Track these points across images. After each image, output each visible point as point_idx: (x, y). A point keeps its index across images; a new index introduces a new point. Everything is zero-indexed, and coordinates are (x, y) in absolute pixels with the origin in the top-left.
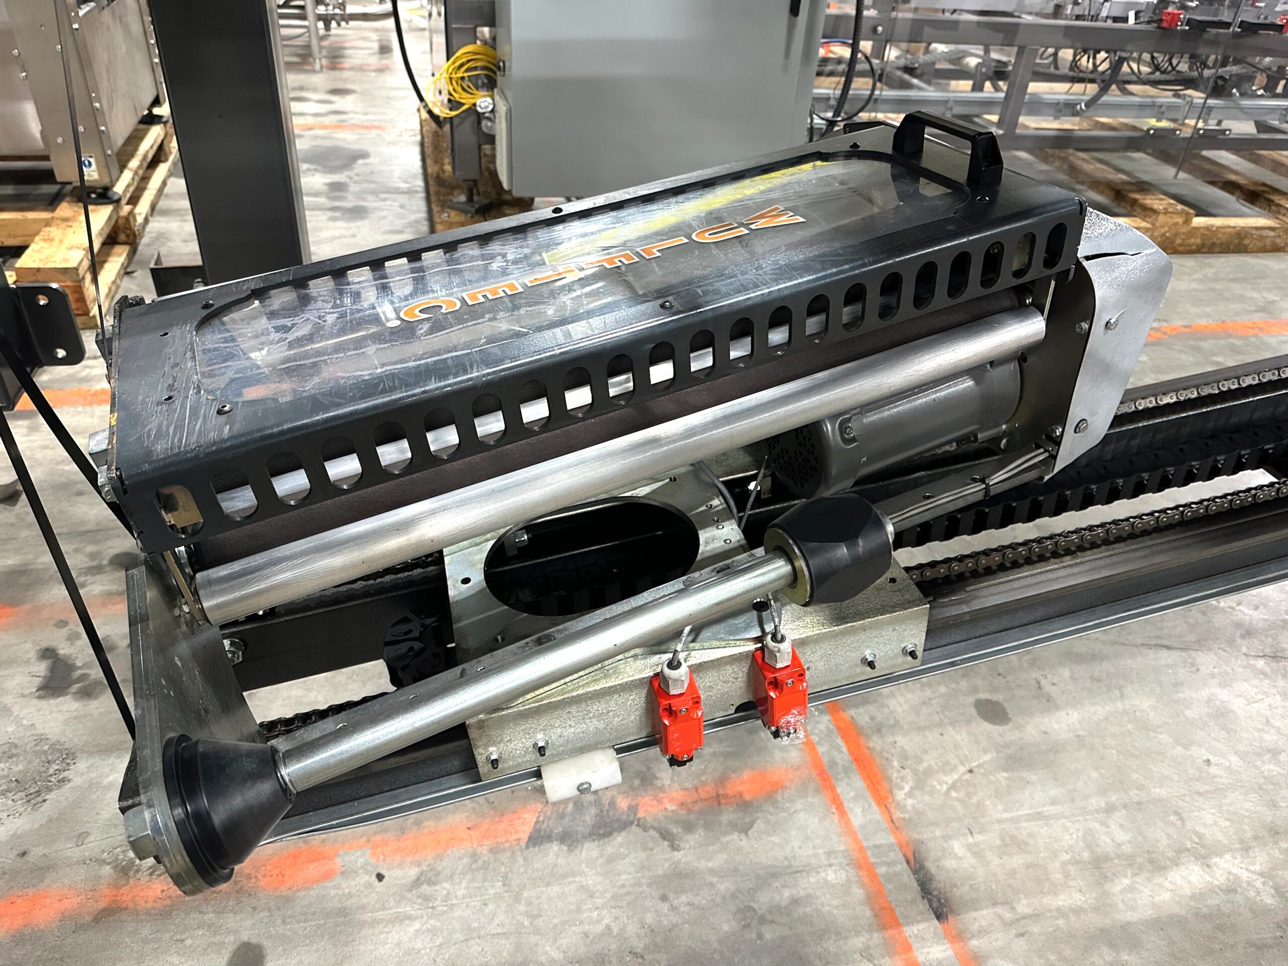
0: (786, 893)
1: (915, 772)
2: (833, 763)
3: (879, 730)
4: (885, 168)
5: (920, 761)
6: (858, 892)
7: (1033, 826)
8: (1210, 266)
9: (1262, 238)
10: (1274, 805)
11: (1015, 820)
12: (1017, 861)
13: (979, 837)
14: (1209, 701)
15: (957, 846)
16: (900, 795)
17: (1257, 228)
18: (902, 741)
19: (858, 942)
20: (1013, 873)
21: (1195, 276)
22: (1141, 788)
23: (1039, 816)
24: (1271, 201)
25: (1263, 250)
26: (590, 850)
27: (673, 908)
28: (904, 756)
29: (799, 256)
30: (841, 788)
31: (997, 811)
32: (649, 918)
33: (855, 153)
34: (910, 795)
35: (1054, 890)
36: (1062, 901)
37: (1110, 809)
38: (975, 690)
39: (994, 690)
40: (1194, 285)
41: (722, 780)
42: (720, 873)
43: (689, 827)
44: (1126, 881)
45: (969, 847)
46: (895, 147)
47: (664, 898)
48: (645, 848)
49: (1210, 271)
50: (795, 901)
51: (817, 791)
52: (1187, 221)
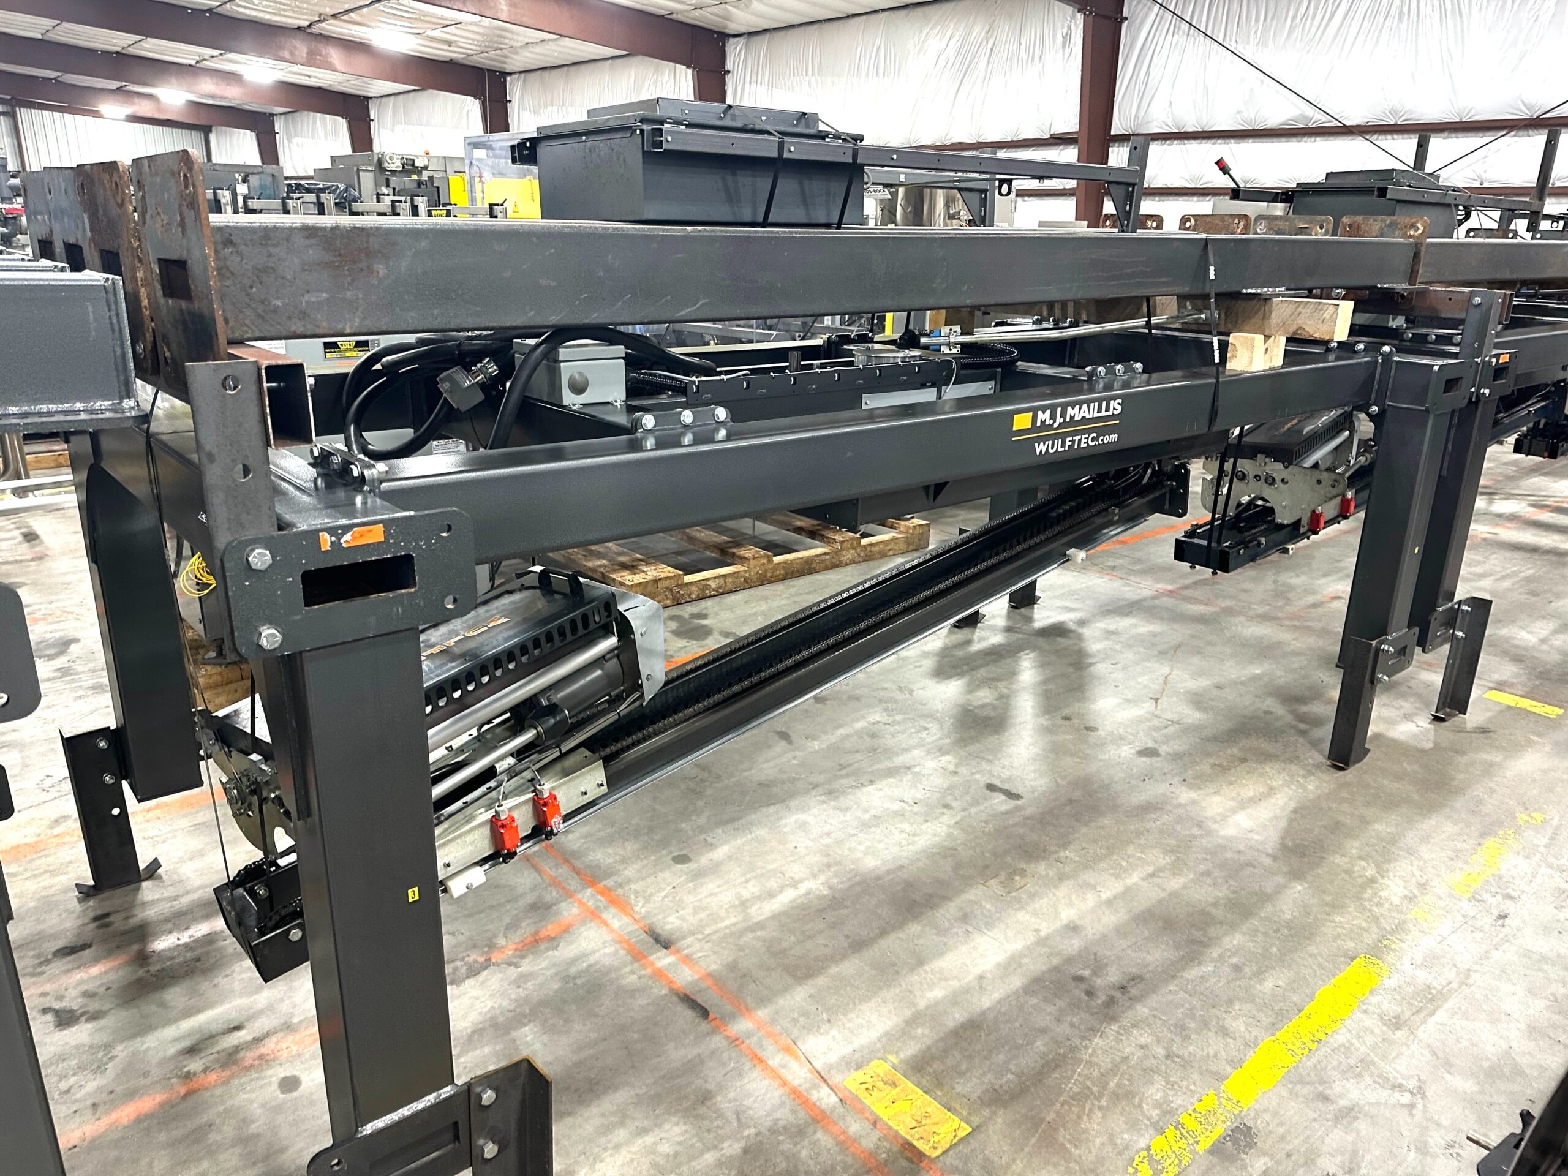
0: (585, 965)
1: (644, 897)
2: (598, 907)
3: (620, 885)
4: (538, 591)
5: (645, 892)
6: (622, 952)
7: (709, 900)
8: (794, 586)
9: (823, 561)
10: (828, 855)
11: (699, 900)
12: (703, 915)
13: (681, 913)
14: (796, 822)
15: (671, 919)
16: (637, 909)
17: (816, 556)
18: (633, 886)
19: (627, 970)
20: (701, 920)
21: (784, 596)
22: (762, 868)
23: (711, 895)
24: (822, 536)
25: (827, 568)
26: (470, 982)
27: (525, 989)
28: (636, 893)
29: (511, 633)
30: (604, 916)
31: (690, 899)
32: (513, 996)
33: (523, 588)
34: (643, 906)
35: (722, 920)
36: (727, 923)
37: (747, 881)
38: (671, 852)
39: (681, 850)
40: (784, 602)
41: (537, 933)
42: (547, 968)
43: (523, 957)
44: (757, 906)
45: (677, 918)
46: (540, 582)
47: (519, 987)
48: (501, 972)
49: (793, 590)
50: (590, 966)
51: (591, 921)
52: (770, 561)
